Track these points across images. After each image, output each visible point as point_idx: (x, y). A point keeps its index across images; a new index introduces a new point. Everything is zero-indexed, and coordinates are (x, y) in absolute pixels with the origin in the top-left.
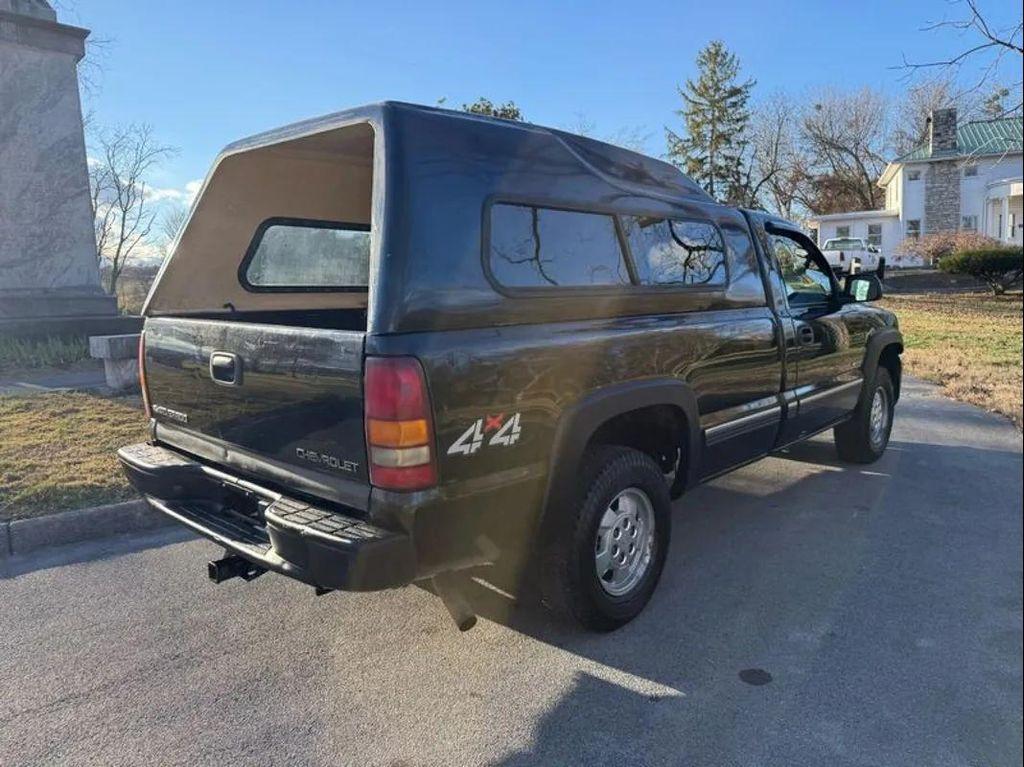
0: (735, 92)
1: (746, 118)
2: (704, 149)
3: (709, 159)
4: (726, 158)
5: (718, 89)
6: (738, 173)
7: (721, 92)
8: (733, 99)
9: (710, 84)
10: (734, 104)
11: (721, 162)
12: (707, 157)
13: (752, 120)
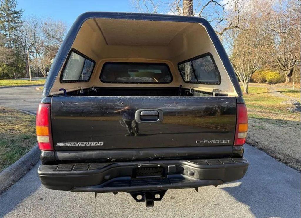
0: (16, 13)
1: (22, 22)
2: (6, 31)
3: (8, 35)
4: (16, 36)
5: (9, 10)
6: (21, 41)
7: (11, 11)
8: (16, 15)
9: (6, 7)
10: (16, 17)
11: (13, 37)
12: (7, 34)
13: (24, 24)
